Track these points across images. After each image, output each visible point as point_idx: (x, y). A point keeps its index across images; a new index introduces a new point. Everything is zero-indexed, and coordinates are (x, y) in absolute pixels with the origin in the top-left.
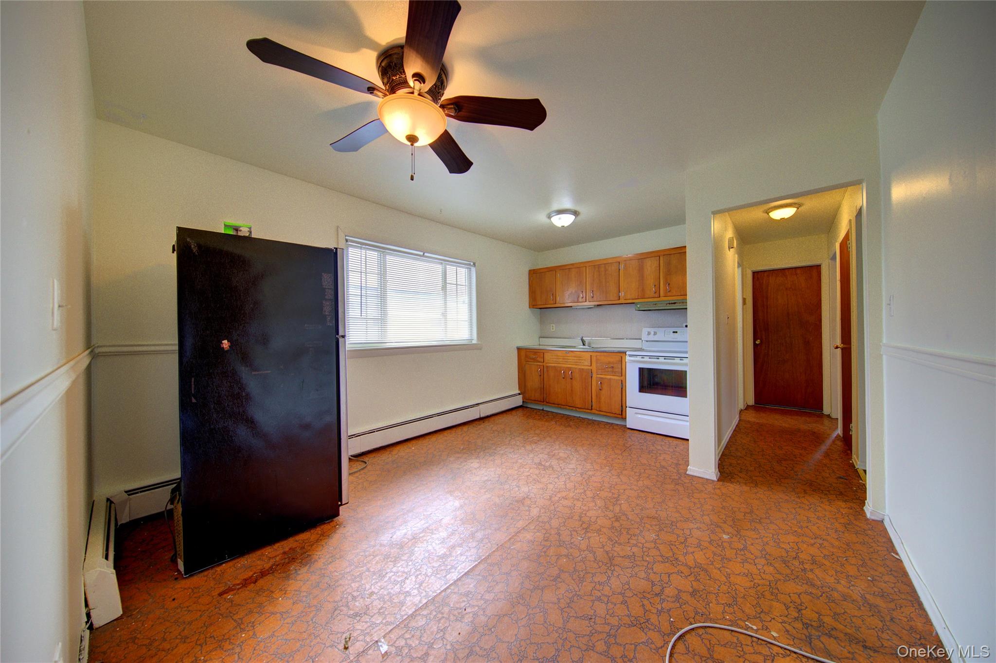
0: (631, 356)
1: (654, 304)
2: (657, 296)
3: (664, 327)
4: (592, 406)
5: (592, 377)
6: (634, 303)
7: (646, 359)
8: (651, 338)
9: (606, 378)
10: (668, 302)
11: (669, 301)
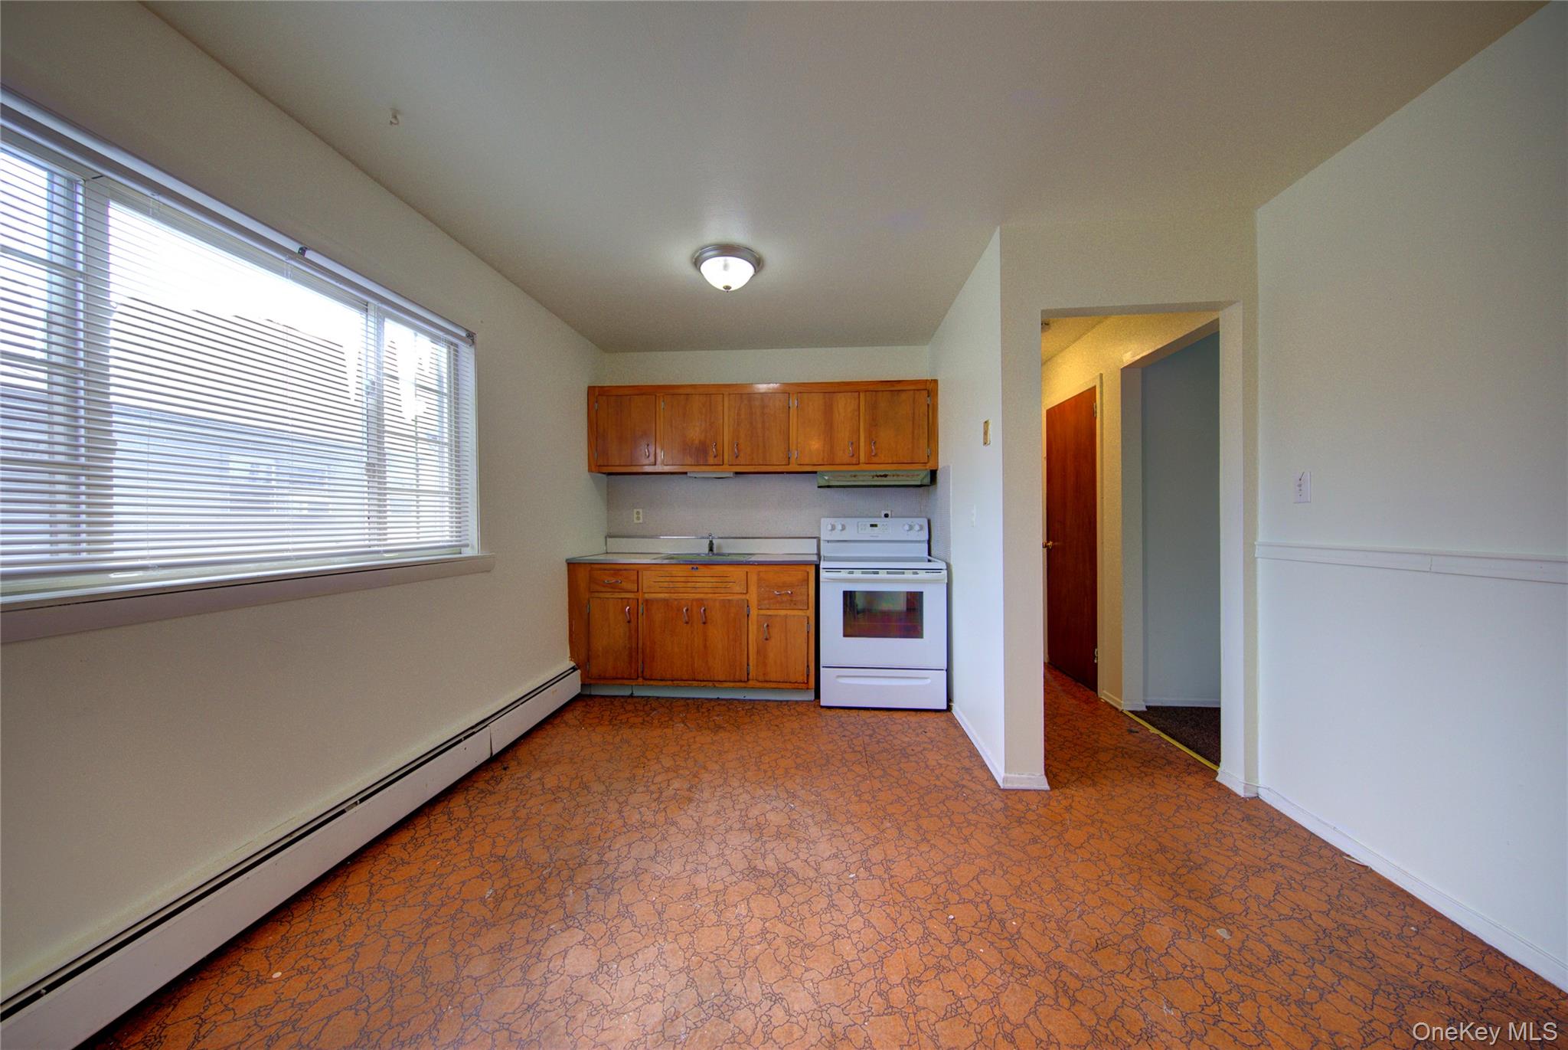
0: (828, 569)
1: (851, 476)
2: (854, 462)
3: (855, 517)
4: (748, 674)
5: (748, 616)
6: (815, 472)
7: (857, 575)
8: (837, 535)
9: (776, 616)
10: (875, 474)
11: (876, 471)
